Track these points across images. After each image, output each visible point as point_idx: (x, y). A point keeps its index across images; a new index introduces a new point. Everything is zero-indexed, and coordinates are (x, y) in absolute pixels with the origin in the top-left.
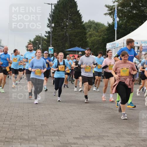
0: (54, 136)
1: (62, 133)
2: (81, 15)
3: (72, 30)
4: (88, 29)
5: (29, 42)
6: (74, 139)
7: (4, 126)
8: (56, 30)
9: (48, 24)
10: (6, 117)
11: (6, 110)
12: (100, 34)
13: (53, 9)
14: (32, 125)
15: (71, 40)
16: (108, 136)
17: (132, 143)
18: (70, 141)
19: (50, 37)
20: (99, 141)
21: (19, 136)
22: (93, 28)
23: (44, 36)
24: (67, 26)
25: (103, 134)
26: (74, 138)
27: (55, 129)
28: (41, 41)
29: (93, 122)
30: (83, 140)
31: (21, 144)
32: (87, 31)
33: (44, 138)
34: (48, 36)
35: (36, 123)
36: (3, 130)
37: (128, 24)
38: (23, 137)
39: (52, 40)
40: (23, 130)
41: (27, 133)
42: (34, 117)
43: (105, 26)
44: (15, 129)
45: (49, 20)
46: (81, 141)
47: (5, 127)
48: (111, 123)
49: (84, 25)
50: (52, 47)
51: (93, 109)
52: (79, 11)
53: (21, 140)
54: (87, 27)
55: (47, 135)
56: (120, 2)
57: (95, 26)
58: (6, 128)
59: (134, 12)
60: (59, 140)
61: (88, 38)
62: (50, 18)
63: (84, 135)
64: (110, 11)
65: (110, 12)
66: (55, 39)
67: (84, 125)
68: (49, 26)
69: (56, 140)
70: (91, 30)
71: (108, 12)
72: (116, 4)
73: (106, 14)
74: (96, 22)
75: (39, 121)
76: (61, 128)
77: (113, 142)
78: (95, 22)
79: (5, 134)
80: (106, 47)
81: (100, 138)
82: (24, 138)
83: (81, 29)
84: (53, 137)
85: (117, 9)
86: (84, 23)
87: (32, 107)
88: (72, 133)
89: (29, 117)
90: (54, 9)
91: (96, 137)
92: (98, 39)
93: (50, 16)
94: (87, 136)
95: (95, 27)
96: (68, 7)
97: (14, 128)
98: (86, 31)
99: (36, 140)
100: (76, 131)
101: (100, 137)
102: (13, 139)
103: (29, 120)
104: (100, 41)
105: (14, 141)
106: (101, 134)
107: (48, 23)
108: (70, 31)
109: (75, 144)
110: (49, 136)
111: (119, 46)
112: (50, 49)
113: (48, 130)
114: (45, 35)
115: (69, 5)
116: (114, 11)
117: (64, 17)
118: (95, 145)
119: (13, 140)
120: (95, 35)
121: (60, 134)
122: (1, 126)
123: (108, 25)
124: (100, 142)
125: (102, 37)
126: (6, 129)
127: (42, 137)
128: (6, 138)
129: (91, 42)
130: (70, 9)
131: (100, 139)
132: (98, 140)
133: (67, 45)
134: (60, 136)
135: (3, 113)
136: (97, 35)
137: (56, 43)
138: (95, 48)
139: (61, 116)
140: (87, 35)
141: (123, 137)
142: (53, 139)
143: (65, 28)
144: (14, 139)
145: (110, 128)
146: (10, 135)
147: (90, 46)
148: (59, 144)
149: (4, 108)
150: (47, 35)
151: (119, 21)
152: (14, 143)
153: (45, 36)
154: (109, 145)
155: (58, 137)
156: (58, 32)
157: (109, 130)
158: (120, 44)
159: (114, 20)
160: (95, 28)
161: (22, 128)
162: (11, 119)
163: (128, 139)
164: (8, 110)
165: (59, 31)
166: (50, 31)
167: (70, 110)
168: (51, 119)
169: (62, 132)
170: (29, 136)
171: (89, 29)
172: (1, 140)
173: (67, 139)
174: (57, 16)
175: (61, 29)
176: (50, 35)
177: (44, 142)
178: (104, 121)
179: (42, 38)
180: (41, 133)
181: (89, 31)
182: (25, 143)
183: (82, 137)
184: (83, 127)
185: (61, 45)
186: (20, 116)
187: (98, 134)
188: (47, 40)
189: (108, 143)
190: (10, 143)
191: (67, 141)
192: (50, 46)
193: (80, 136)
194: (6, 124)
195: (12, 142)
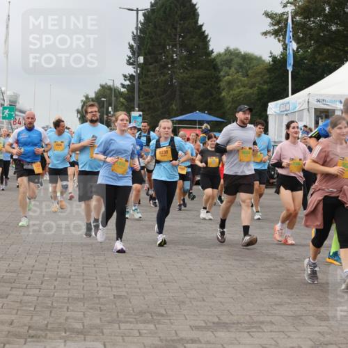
0: (145, 322)
1: (162, 315)
2: (207, 36)
3: (186, 71)
4: (225, 69)
5: (84, 99)
6: (192, 330)
7: (26, 299)
8: (148, 71)
9: (130, 58)
10: (29, 279)
11: (30, 261)
12: (253, 80)
13: (141, 23)
14: (93, 298)
15: (183, 94)
16: (272, 323)
17: (328, 338)
18: (183, 335)
19: (134, 88)
20: (252, 333)
21: (61, 324)
22: (236, 66)
23: (120, 86)
24: (173, 61)
25: (262, 319)
26: (191, 326)
27: (146, 306)
28: (113, 99)
29: (236, 290)
30: (212, 332)
31: (65, 341)
32: (222, 73)
33: (120, 329)
34: (128, 85)
35: (101, 293)
36: (24, 308)
37: (319, 57)
38: (70, 327)
39: (139, 95)
40: (71, 308)
41: (81, 315)
42: (96, 278)
43: (264, 61)
44: (53, 307)
45: (131, 47)
46: (209, 335)
47: (29, 302)
48: (279, 292)
49: (214, 59)
50: (139, 111)
51: (237, 258)
52: (201, 26)
53: (65, 333)
54: (222, 65)
55: (127, 319)
56: (300, 4)
57: (241, 61)
58: (30, 304)
59: (334, 28)
60: (156, 333)
61: (224, 89)
62: (133, 44)
63: (216, 320)
64: (275, 25)
65: (276, 27)
66: (147, 94)
67: (216, 297)
68: (131, 61)
69: (150, 333)
70: (231, 70)
71: (271, 28)
72: (290, 8)
73: (265, 34)
74: (243, 53)
75: (109, 287)
76: (161, 303)
77: (284, 338)
78: (240, 52)
79: (29, 318)
80: (266, 111)
81: (253, 327)
82: (74, 329)
83: (206, 70)
84: (141, 326)
85: (292, 21)
86: (214, 54)
87: (91, 255)
88: (187, 316)
89: (85, 277)
90: (142, 21)
91: (243, 325)
92: (248, 92)
93: (134, 39)
94: (223, 323)
95: (240, 63)
96: (176, 17)
97: (50, 305)
98: (219, 72)
99: (103, 334)
100: (198, 311)
101: (253, 326)
102: (47, 330)
103: (82, 284)
104: (253, 96)
105: (49, 335)
106: (256, 319)
107: (130, 54)
108: (181, 73)
109: (193, 341)
110: (131, 322)
111: (297, 109)
112: (135, 117)
113: (131, 309)
114: (122, 84)
115: (179, 12)
116: (286, 25)
117: (168, 41)
118: (243, 344)
119: (47, 332)
120: (239, 84)
121: (159, 318)
122: (19, 300)
123: (271, 59)
124: (252, 337)
125: (257, 88)
126: (30, 306)
127: (117, 325)
128: (30, 327)
129: (230, 99)
130: (181, 21)
131: (254, 330)
132: (248, 332)
133: (174, 106)
134: (159, 324)
135: (22, 269)
136: (246, 82)
137: (149, 103)
139: (160, 276)
140: (222, 84)
141: (309, 325)
142: (141, 331)
143: (170, 66)
144: (50, 331)
145: (276, 305)
146: (39, 320)
147: (229, 109)
148: (157, 342)
149: (26, 258)
150: (127, 83)
151: (297, 49)
152: (49, 341)
153: (123, 86)
154: (274, 343)
155: (155, 325)
156: (152, 75)
157: (274, 307)
158: (300, 104)
159: (285, 48)
160: (241, 66)
161: (68, 305)
162: (42, 283)
163: (320, 329)
164: (36, 261)
165: (156, 75)
166: (134, 74)
167: (183, 260)
168: (137, 282)
169: (164, 313)
170: (85, 324)
171: (227, 69)
172: (19, 332)
173: (175, 331)
174: (151, 38)
175: (160, 70)
176: (135, 82)
177: (121, 338)
178: (263, 287)
179: (115, 90)
180: (114, 315)
181: (227, 73)
182: (77, 339)
183: (211, 325)
184: (213, 302)
185: (161, 106)
186: (63, 277)
187: (248, 318)
188: (127, 96)
189: (272, 338)
190: (39, 340)
191: (174, 335)
192: (134, 108)
193: (206, 323)
194: (30, 295)
195: (45, 337)
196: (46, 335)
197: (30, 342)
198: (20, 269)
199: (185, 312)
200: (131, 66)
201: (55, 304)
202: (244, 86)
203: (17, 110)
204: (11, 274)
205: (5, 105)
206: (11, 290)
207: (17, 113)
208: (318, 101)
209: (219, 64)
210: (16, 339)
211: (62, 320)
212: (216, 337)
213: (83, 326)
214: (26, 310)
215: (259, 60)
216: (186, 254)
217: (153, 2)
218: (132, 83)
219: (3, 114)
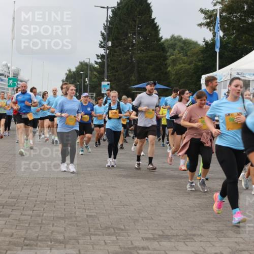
0: (109, 234)
1: (122, 230)
2: (158, 26)
3: (142, 52)
4: (171, 50)
5: (68, 72)
6: (144, 240)
7: (23, 217)
8: (115, 52)
9: (102, 42)
10: (25, 203)
11: (26, 190)
12: (191, 59)
13: (110, 17)
14: (71, 217)
15: (140, 69)
16: (201, 235)
17: (242, 246)
18: (136, 244)
19: (104, 64)
20: (186, 243)
21: (47, 236)
22: (178, 48)
23: (94, 63)
24: (133, 45)
25: (194, 232)
26: (142, 238)
27: (110, 223)
28: (89, 72)
29: (176, 211)
30: (158, 242)
31: (51, 249)
32: (168, 54)
33: (91, 239)
34: (100, 62)
35: (77, 213)
36: (22, 224)
37: (239, 42)
38: (54, 238)
39: (107, 69)
40: (56, 224)
41: (62, 229)
42: (74, 203)
43: (199, 45)
44: (42, 224)
45: (103, 35)
46: (155, 244)
47: (25, 220)
48: (207, 213)
49: (163, 44)
50: (107, 81)
51: (177, 188)
52: (154, 19)
53: (51, 242)
54: (169, 48)
55: (96, 233)
56: (226, 3)
57: (183, 45)
58: (26, 222)
59: (250, 21)
60: (117, 243)
61: (169, 66)
62: (104, 32)
63: (161, 233)
64: (208, 19)
65: (208, 20)
66: (113, 68)
67: (161, 216)
68: (102, 45)
69: (113, 243)
70: (175, 52)
71: (205, 21)
72: (219, 7)
73: (200, 25)
74: (184, 39)
75: (83, 209)
76: (121, 221)
77: (210, 246)
78: (182, 38)
79: (24, 232)
80: (200, 81)
81: (187, 239)
82: (57, 240)
83: (157, 51)
84: (106, 238)
85: (220, 15)
86: (163, 40)
87: (71, 186)
88: (140, 230)
89: (66, 202)
90: (111, 16)
91: (181, 237)
92: (187, 68)
93: (105, 29)
94: (166, 235)
95: (182, 46)
96: (136, 13)
97: (40, 222)
98: (167, 53)
99: (78, 243)
100: (147, 226)
101: (188, 237)
102: (37, 240)
103: (64, 207)
104: (191, 70)
105: (39, 244)
106: (190, 232)
107: (102, 40)
108: (139, 54)
109: (144, 248)
110: (99, 235)
111: (222, 80)
112: (104, 85)
113: (99, 225)
114: (95, 62)
115: (138, 9)
116: (216, 19)
117: (129, 30)
118: (180, 251)
119: (38, 242)
120: (181, 61)
121: (119, 231)
122: (18, 219)
123: (204, 43)
124: (187, 246)
125: (193, 64)
126: (26, 223)
127: (88, 237)
128: (25, 238)
129: (174, 73)
130: (139, 15)
131: (189, 240)
132: (184, 242)
133: (133, 78)
134: (120, 236)
135: (21, 196)
136: (186, 60)
137: (115, 75)
138: (181, 84)
139: (121, 201)
140: (169, 61)
141: (228, 237)
142: (106, 241)
143: (130, 48)
144: (40, 241)
145: (205, 222)
146: (32, 233)
147: (173, 80)
148: (117, 249)
149: (23, 188)
150: (99, 60)
151: (223, 36)
152: (39, 248)
153: (96, 63)
154: (202, 250)
155: (116, 237)
156: (118, 55)
157: (204, 224)
158: (224, 76)
159: (214, 35)
160: (182, 48)
161: (53, 222)
162: (35, 206)
163: (236, 240)
164: (30, 190)
165: (120, 55)
166: (105, 54)
167: (138, 190)
168: (104, 205)
169: (123, 228)
170: (66, 236)
171: (172, 50)
172: (17, 242)
173: (131, 241)
174: (117, 28)
175: (123, 51)
176: (105, 60)
177: (91, 246)
178: (195, 209)
179: (90, 66)
180: (87, 229)
181: (172, 53)
182: (59, 247)
183: (157, 237)
184: (159, 220)
185: (123, 77)
186: (50, 202)
187: (184, 231)
188: (99, 70)
189: (202, 247)
190: (32, 247)
191: (130, 244)
192: (104, 79)
193: (153, 235)
194: (26, 215)
195: (36, 245)
196: (37, 244)
197: (25, 249)
198: (19, 196)
199: (138, 228)
200: (102, 49)
201: (44, 222)
202: (184, 63)
203: (18, 80)
204: (12, 200)
205: (10, 77)
206: (12, 211)
207: (19, 82)
208: (238, 74)
209: (166, 47)
210: (14, 247)
211: (49, 233)
212: (160, 245)
213: (64, 237)
214: (23, 226)
215: (195, 44)
216: (139, 185)
217: (119, 1)
218: (103, 61)
219: (9, 83)
